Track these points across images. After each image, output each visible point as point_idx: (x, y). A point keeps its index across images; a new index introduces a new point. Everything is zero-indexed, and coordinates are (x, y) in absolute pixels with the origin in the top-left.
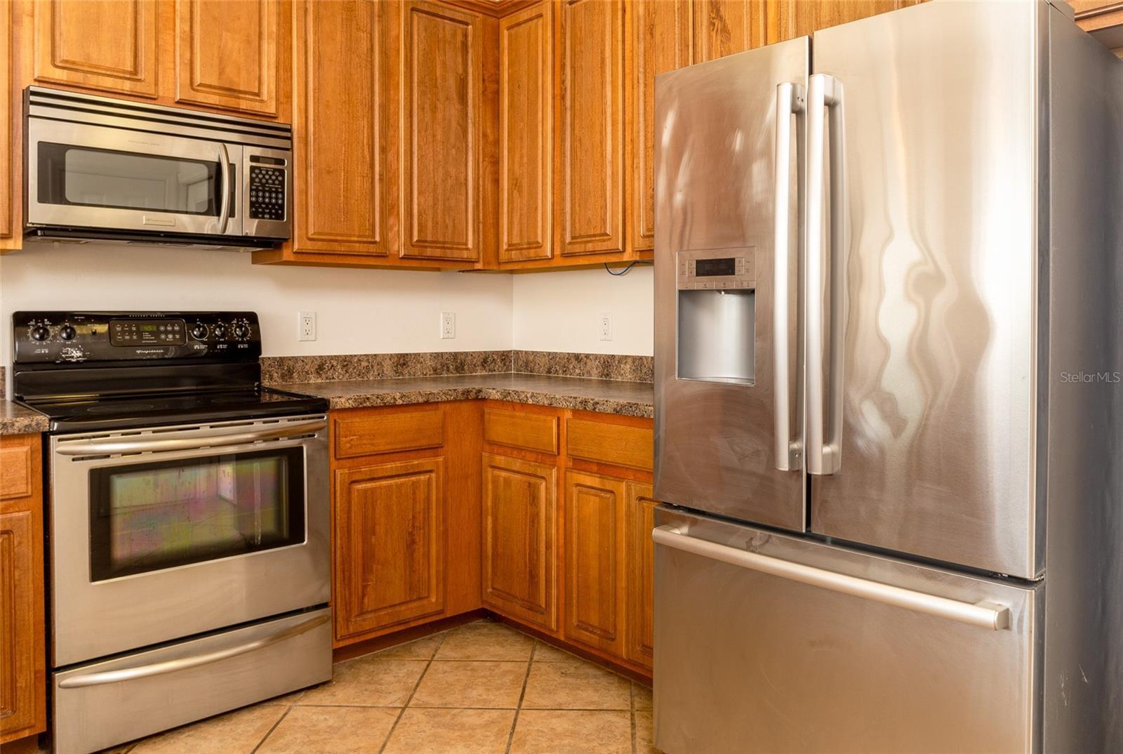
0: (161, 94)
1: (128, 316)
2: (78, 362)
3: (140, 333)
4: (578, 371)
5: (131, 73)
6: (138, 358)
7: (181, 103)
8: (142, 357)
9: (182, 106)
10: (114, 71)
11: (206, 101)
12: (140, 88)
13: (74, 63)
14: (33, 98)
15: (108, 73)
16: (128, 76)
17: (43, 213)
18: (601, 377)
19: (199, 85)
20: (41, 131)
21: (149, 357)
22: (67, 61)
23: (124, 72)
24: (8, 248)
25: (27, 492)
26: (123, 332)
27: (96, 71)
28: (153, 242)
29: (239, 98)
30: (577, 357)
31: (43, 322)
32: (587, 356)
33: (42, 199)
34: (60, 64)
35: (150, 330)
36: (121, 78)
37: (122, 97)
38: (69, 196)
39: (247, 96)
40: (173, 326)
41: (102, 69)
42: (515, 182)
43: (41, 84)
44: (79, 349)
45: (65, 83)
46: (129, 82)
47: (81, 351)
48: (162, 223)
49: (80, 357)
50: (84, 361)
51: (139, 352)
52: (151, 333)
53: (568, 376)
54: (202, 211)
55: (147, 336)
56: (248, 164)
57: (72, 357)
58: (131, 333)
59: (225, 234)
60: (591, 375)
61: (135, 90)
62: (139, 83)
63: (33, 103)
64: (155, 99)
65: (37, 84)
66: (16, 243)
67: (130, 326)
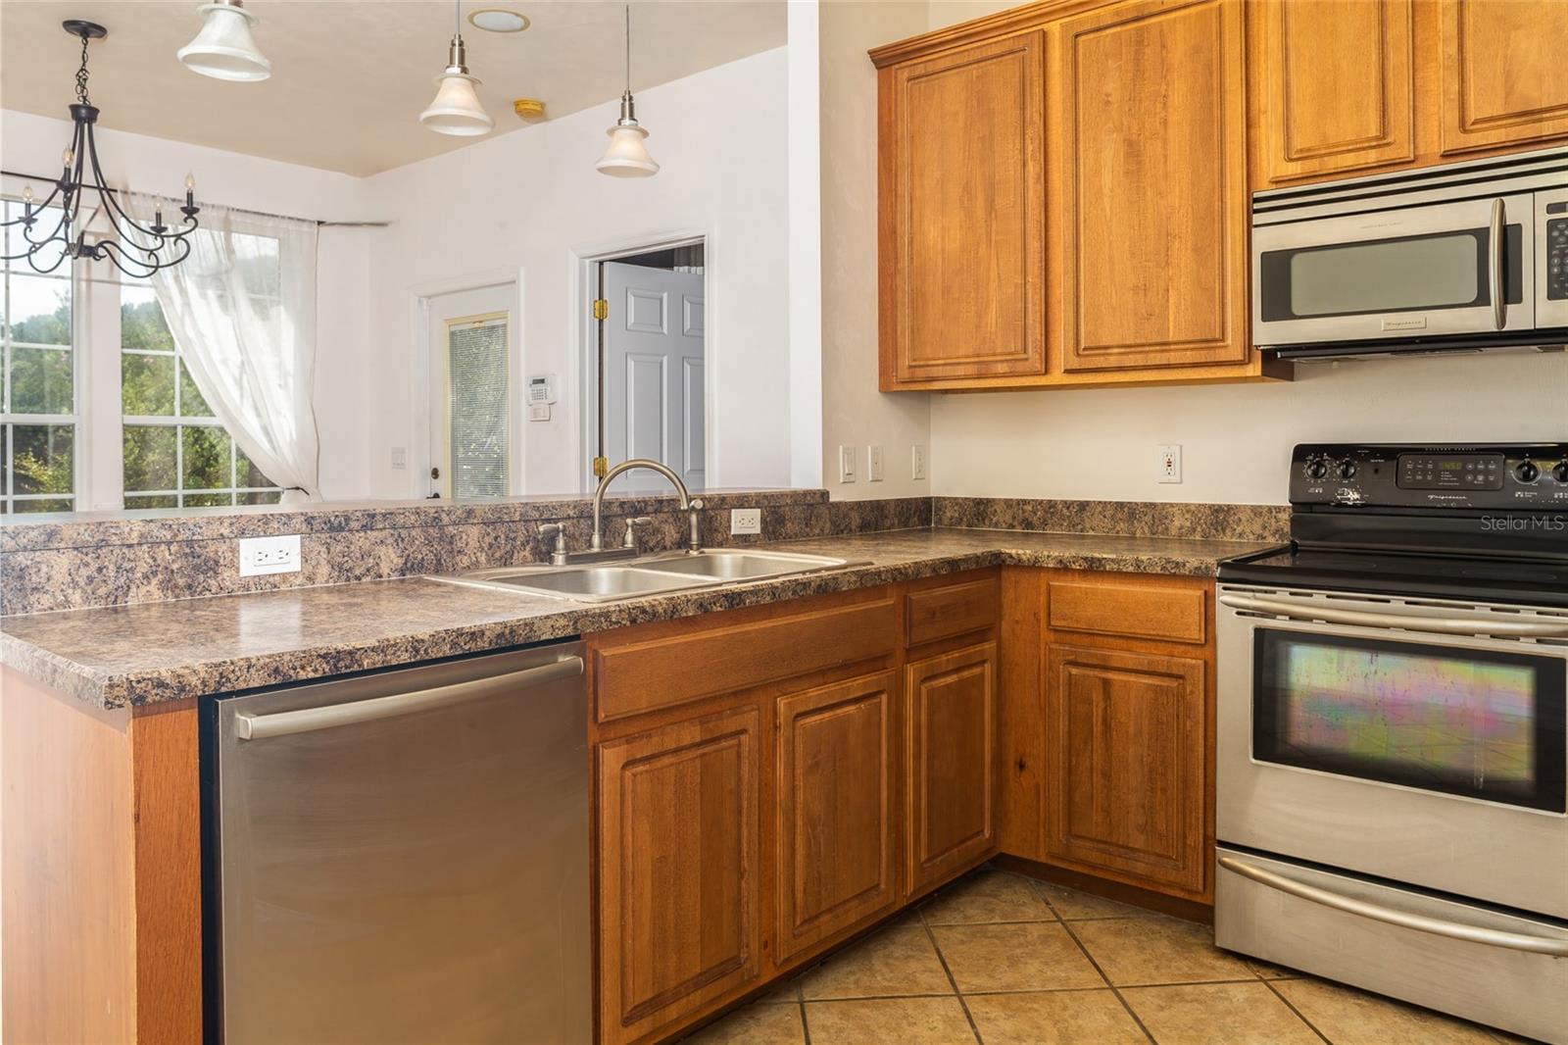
0: (1421, 152)
1: (1424, 450)
2: (1355, 506)
3: (1437, 474)
5: (1377, 138)
6: (1430, 505)
7: (1447, 156)
8: (1435, 505)
9: (1452, 160)
10: (1357, 143)
11: (1485, 143)
12: (1388, 154)
13: (1309, 150)
14: (1256, 206)
15: (1350, 147)
16: (1374, 143)
17: (1269, 334)
19: (1473, 124)
20: (1267, 240)
21: (1445, 505)
22: (1301, 151)
23: (1370, 139)
24: (1248, 375)
25: (1199, 640)
26: (1414, 471)
27: (1335, 150)
28: (1433, 350)
29: (1540, 120)
31: (1322, 457)
33: (1264, 319)
34: (1295, 157)
35: (1453, 468)
36: (1364, 149)
37: (1369, 172)
38: (1296, 310)
39: (1557, 113)
40: (1487, 463)
41: (1342, 145)
43: (1279, 186)
44: (1357, 490)
45: (1301, 176)
46: (1374, 151)
47: (1359, 492)
48: (1407, 326)
49: (1358, 499)
50: (1362, 504)
51: (1432, 497)
52: (1452, 472)
54: (1471, 300)
55: (1446, 476)
56: (1544, 218)
57: (1349, 499)
58: (1425, 472)
59: (1504, 329)
61: (1383, 159)
62: (1387, 149)
63: (1256, 211)
64: (1413, 161)
65: (1274, 186)
66: (1255, 369)
67: (1425, 463)
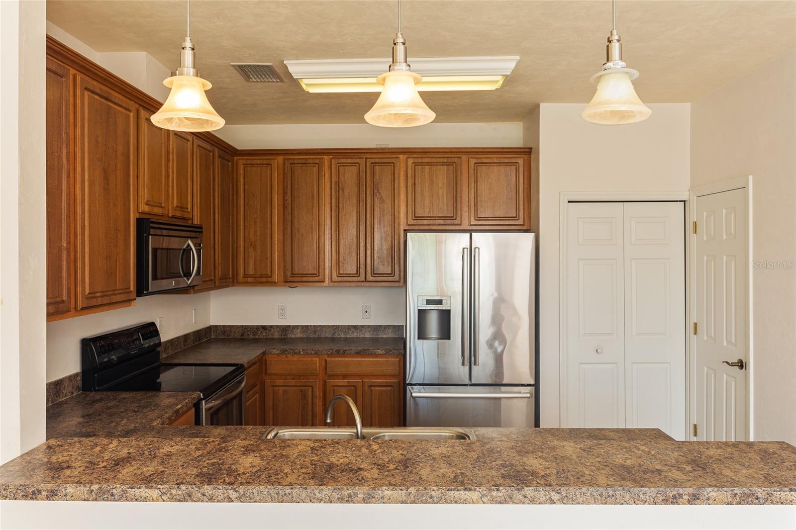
4: (264, 334)
7: (172, 217)
13: (150, 201)
16: (161, 205)
18: (281, 336)
19: (176, 207)
23: (160, 203)
27: (154, 204)
30: (264, 327)
32: (271, 327)
34: (146, 203)
42: (251, 243)
45: (148, 212)
46: (161, 208)
53: (257, 337)
60: (273, 336)
61: (162, 213)
